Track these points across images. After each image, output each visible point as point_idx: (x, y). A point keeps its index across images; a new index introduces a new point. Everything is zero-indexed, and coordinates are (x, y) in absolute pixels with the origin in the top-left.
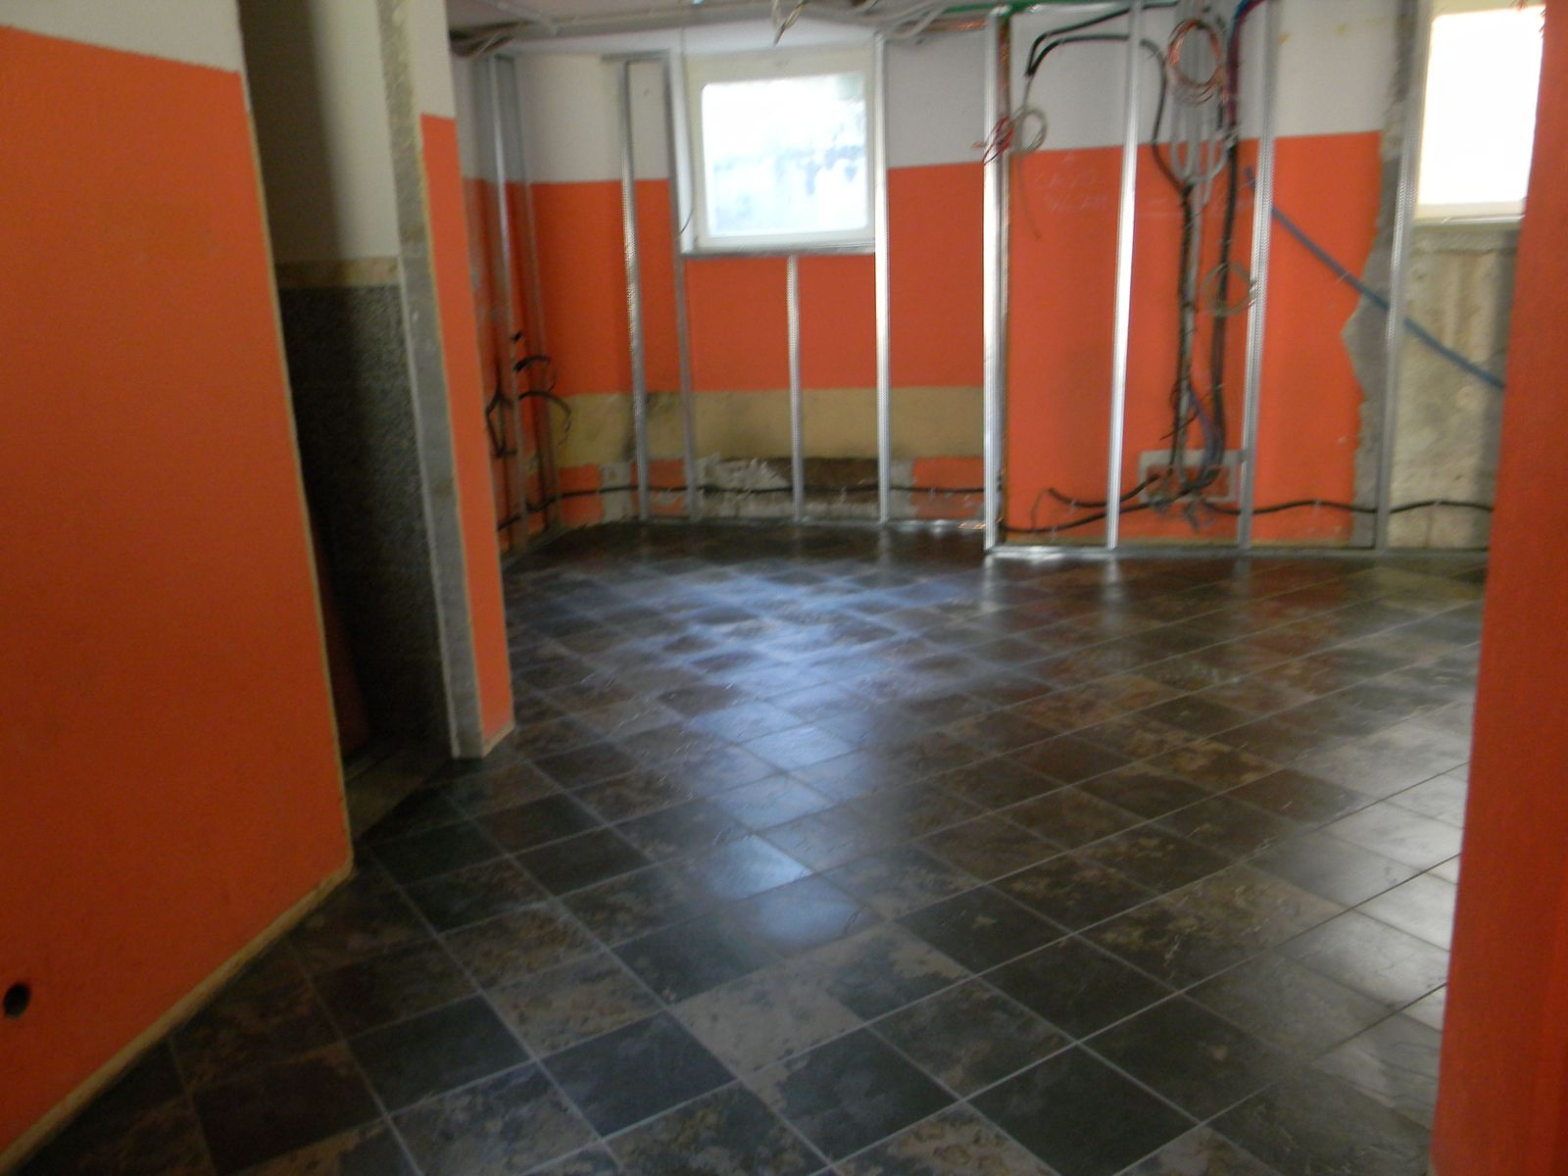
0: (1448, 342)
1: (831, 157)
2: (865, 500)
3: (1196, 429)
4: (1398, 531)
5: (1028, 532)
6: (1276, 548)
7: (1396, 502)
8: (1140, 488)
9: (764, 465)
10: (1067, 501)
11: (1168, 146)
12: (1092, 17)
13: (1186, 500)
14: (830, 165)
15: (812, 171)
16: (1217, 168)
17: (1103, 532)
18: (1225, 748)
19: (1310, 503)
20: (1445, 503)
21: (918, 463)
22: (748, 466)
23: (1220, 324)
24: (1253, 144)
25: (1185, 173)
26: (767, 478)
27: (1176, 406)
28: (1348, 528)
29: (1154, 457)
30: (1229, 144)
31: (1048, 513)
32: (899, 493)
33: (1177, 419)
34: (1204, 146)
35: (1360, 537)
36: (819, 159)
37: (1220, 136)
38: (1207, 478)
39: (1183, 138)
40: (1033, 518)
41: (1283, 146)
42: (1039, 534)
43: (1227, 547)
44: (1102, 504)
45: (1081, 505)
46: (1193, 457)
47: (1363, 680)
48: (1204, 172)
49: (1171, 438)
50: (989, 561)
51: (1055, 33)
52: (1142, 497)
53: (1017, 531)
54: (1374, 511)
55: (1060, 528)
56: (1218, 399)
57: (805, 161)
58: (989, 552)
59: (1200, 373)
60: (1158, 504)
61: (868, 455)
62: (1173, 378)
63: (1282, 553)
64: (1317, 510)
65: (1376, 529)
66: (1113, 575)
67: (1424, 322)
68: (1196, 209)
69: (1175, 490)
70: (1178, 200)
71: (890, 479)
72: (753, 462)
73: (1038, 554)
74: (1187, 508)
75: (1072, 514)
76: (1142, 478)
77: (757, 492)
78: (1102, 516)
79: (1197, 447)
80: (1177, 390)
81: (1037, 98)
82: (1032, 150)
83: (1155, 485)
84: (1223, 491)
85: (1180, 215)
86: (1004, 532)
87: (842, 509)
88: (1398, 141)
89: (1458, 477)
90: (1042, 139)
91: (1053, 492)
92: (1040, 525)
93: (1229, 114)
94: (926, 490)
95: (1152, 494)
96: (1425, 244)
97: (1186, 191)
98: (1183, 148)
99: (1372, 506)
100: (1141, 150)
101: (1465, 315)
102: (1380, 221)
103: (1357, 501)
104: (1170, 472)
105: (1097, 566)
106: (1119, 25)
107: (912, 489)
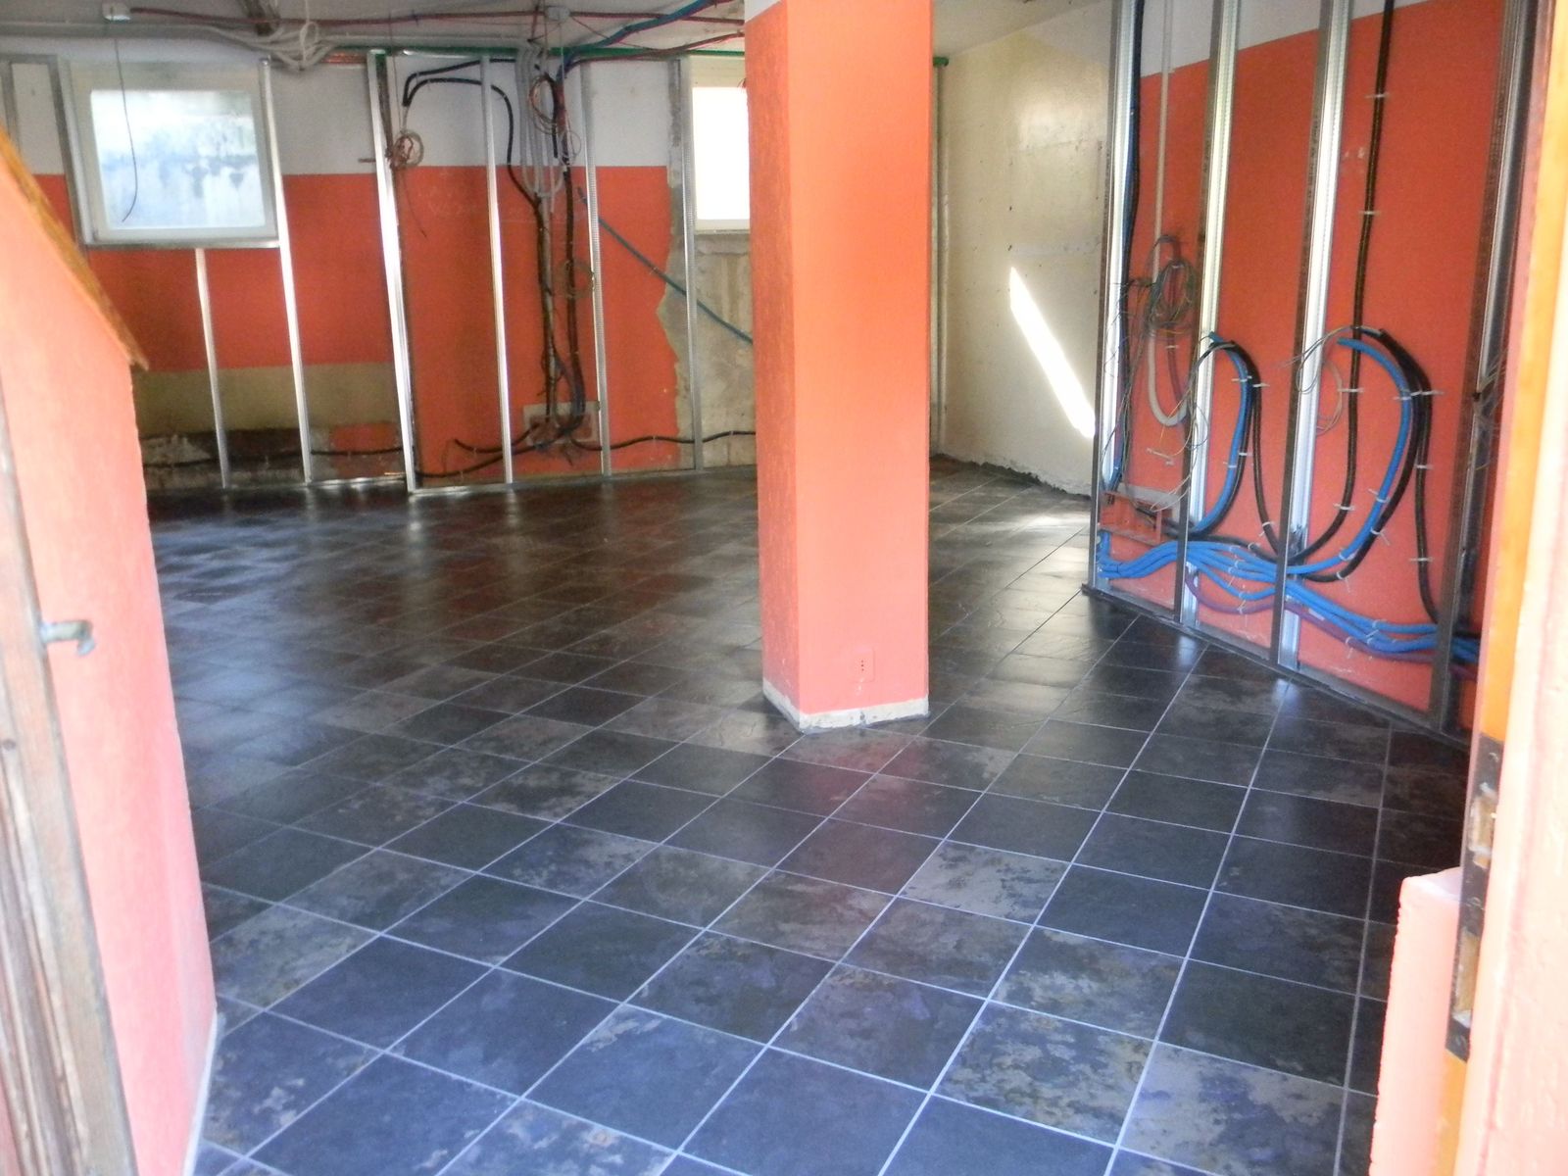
0: (726, 320)
1: (216, 164)
2: (287, 466)
3: (562, 385)
4: (711, 455)
5: (443, 476)
6: (629, 474)
7: (705, 435)
8: (528, 433)
9: (185, 440)
10: (470, 449)
11: (520, 169)
12: (450, 65)
13: (560, 442)
14: (215, 172)
15: (198, 175)
16: (558, 187)
17: (502, 472)
18: (623, 570)
19: (649, 438)
20: (736, 433)
21: (334, 430)
22: (169, 442)
23: (571, 306)
24: (582, 170)
25: (536, 188)
26: (190, 452)
27: (546, 368)
28: (677, 456)
29: (535, 410)
30: (565, 169)
31: (454, 459)
32: (320, 456)
33: (548, 378)
34: (547, 170)
35: (686, 461)
36: (204, 164)
37: (556, 162)
38: (576, 422)
39: (530, 163)
40: (444, 465)
41: (603, 173)
42: (451, 477)
43: (595, 476)
44: (498, 449)
45: (481, 451)
46: (564, 408)
47: (701, 532)
48: (548, 189)
49: (545, 394)
50: (412, 500)
51: (423, 73)
52: (529, 441)
53: (431, 476)
54: (693, 442)
55: (466, 471)
56: (576, 362)
57: (190, 167)
58: (411, 494)
59: (561, 344)
60: (541, 446)
61: (288, 425)
62: (542, 348)
63: (633, 477)
64: (654, 442)
65: (696, 455)
66: (512, 498)
67: (710, 305)
68: (546, 217)
69: (552, 433)
70: (531, 210)
71: (311, 445)
72: (175, 438)
73: (454, 491)
74: (563, 449)
75: (474, 459)
76: (527, 426)
77: (181, 465)
78: (500, 458)
79: (566, 401)
80: (546, 357)
81: (412, 126)
82: (414, 165)
83: (538, 430)
84: (588, 433)
85: (533, 221)
86: (421, 478)
87: (268, 475)
88: (678, 174)
89: (743, 415)
90: (421, 158)
91: (457, 442)
92: (450, 470)
93: (560, 146)
94: (344, 453)
95: (535, 439)
96: (703, 248)
97: (536, 203)
98: (531, 170)
99: (691, 438)
100: (499, 169)
101: (734, 301)
102: (673, 231)
103: (681, 435)
104: (547, 420)
105: (501, 495)
106: (473, 72)
107: (332, 453)
